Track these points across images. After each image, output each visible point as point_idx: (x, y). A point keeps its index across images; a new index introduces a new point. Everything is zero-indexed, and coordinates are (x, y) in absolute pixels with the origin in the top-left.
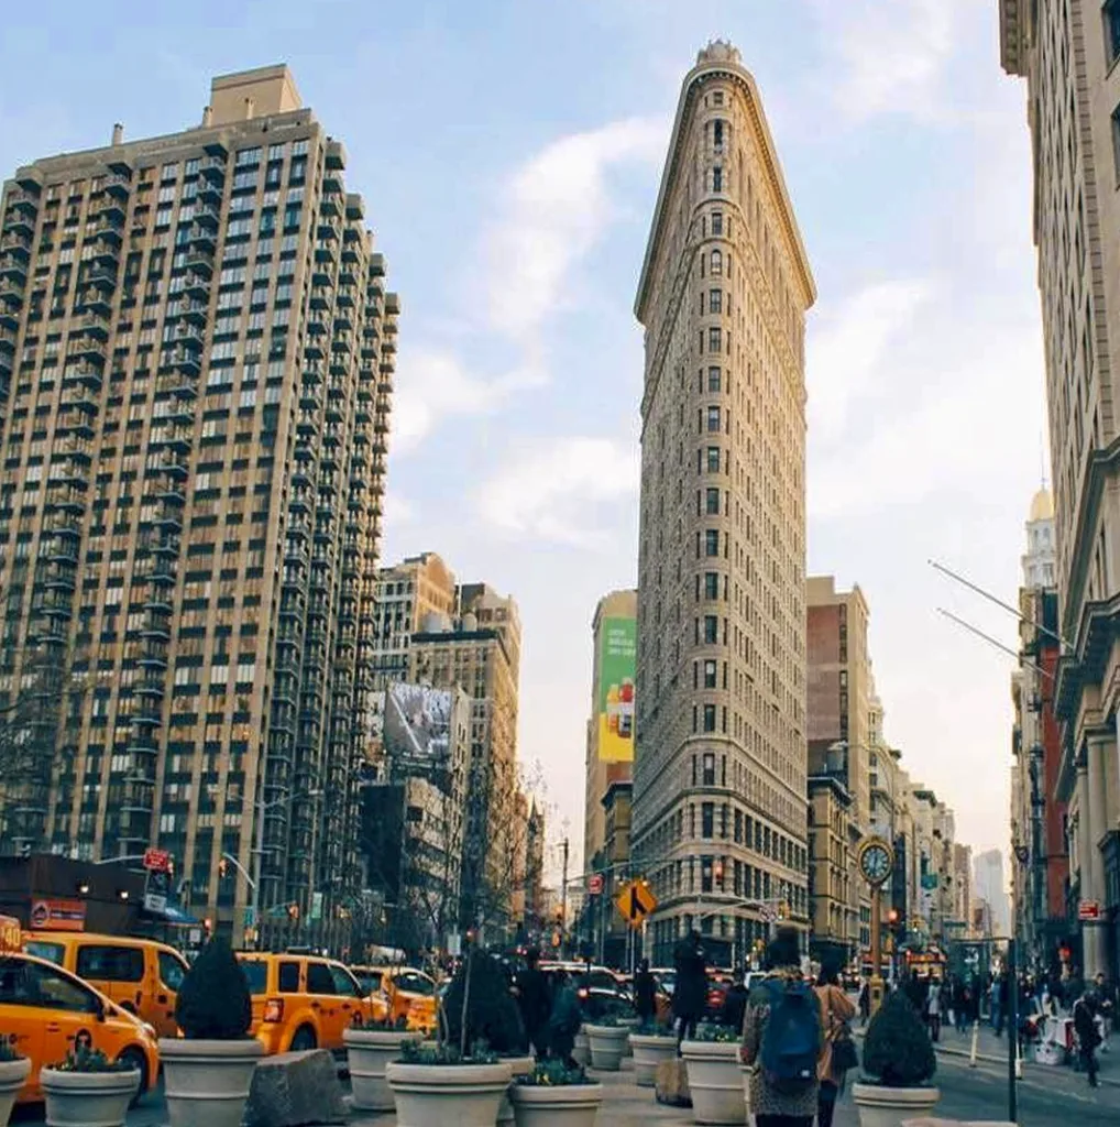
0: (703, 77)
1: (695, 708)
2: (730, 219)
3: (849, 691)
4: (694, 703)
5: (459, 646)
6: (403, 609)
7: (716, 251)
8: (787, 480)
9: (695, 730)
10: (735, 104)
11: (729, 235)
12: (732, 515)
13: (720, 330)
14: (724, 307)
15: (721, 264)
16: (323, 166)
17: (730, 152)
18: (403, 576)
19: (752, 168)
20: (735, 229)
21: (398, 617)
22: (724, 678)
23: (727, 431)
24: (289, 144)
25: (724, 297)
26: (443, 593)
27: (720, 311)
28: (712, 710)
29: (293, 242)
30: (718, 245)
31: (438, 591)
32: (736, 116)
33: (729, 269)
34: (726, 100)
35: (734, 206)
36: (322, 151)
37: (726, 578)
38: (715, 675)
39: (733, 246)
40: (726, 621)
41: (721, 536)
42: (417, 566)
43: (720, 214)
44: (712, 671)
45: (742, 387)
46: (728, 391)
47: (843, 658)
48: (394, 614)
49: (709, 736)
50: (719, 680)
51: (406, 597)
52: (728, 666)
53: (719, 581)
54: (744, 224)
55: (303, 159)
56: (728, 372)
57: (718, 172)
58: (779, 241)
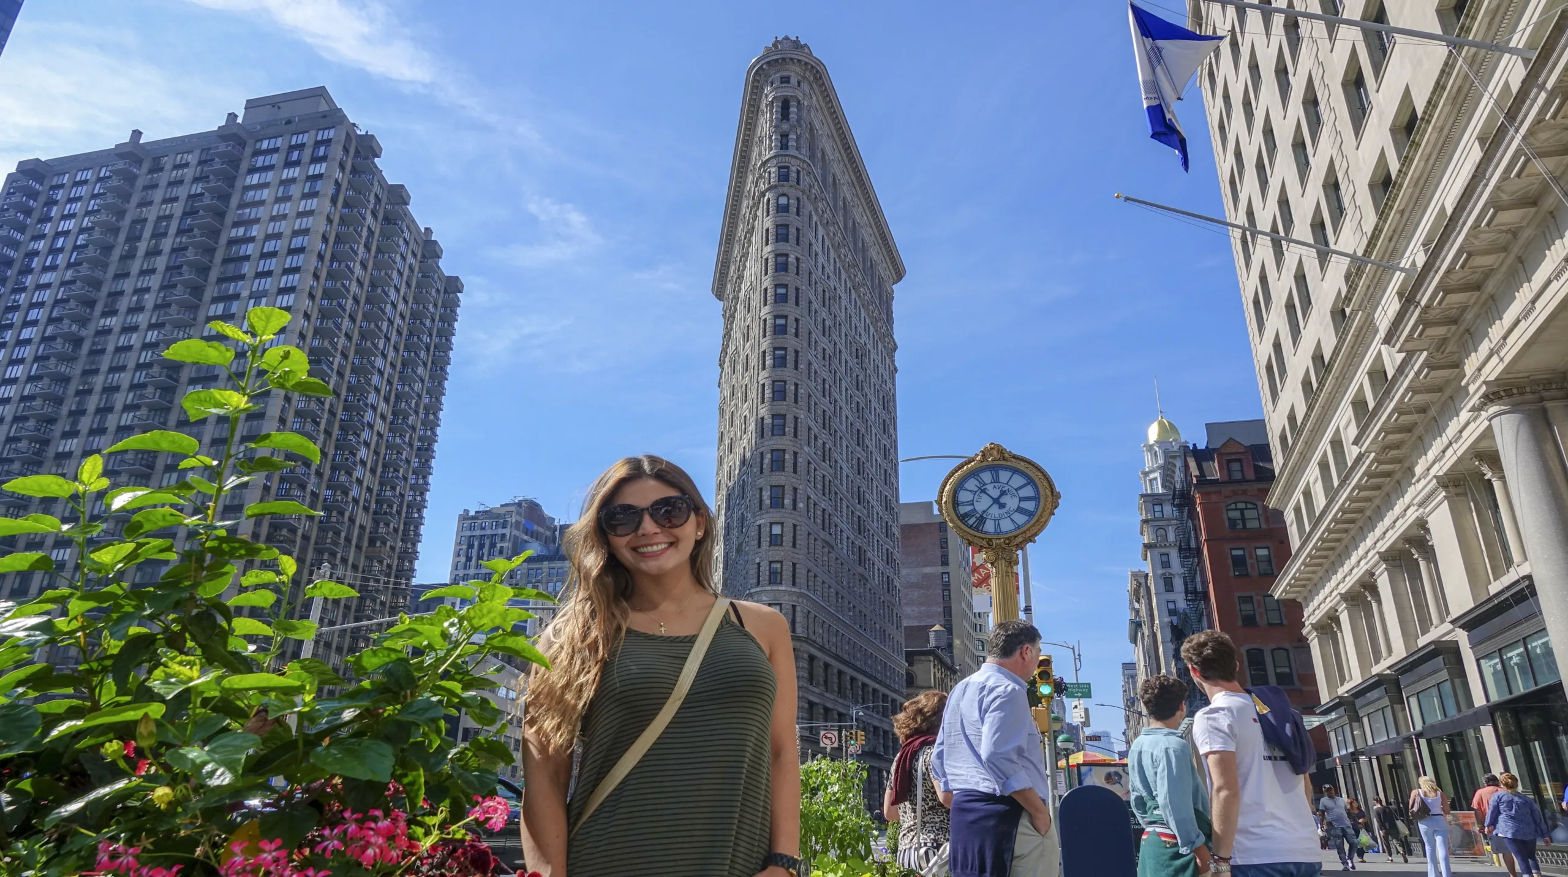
0: (769, 63)
1: (759, 564)
2: (798, 172)
3: (952, 588)
4: (757, 561)
5: (552, 565)
6: (498, 539)
7: (783, 195)
8: (873, 400)
9: (758, 583)
10: (805, 86)
11: (798, 183)
12: (802, 403)
13: (787, 255)
14: (792, 238)
15: (788, 205)
16: (352, 151)
17: (798, 121)
18: (498, 516)
19: (827, 145)
20: (806, 180)
21: (493, 545)
22: (794, 538)
23: (797, 335)
24: (313, 132)
25: (792, 231)
26: (541, 530)
27: (787, 241)
28: (779, 566)
29: (312, 204)
30: (785, 190)
31: (536, 527)
32: (807, 96)
33: (798, 209)
34: (794, 81)
35: (804, 161)
36: (351, 139)
37: (795, 454)
38: (782, 535)
39: (803, 192)
40: (795, 489)
41: (790, 418)
42: (513, 508)
43: (788, 168)
44: (779, 532)
45: (815, 305)
46: (797, 304)
47: (945, 562)
48: (487, 543)
49: (775, 588)
50: (788, 539)
51: (500, 531)
52: (798, 528)
53: (787, 456)
54: (817, 180)
55: (328, 142)
56: (797, 289)
57: (784, 136)
58: (860, 215)
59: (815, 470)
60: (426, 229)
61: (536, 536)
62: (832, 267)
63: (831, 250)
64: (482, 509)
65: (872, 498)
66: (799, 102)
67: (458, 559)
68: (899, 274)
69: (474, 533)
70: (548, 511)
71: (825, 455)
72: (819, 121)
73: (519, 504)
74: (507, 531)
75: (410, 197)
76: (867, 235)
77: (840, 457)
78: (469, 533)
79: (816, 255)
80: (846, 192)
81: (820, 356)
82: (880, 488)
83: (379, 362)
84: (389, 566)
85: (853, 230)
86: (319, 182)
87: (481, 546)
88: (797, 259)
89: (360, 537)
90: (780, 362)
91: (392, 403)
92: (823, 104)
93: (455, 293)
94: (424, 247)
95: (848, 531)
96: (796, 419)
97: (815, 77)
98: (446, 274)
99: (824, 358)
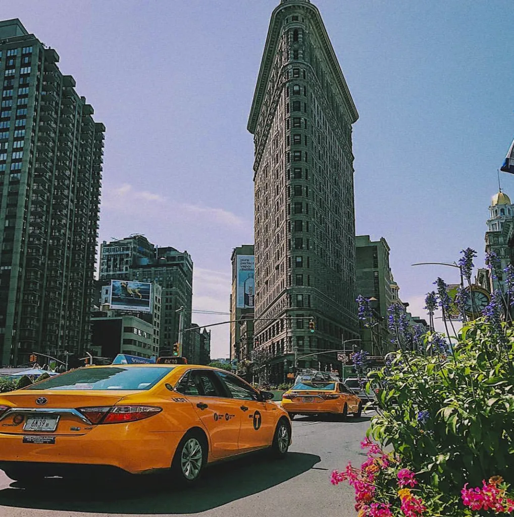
1: (290, 276)
2: (304, 72)
4: (289, 274)
6: (124, 257)
7: (296, 85)
9: (290, 285)
10: (306, 21)
11: (305, 78)
12: (310, 196)
13: (300, 119)
14: (302, 108)
15: (300, 90)
16: (43, 59)
17: (303, 42)
18: (124, 244)
19: (318, 53)
20: (308, 75)
21: (122, 260)
22: (308, 263)
23: (306, 161)
24: (20, 49)
25: (302, 104)
26: (148, 251)
27: (300, 110)
28: (301, 276)
29: (25, 90)
30: (297, 82)
31: (144, 250)
32: (307, 27)
33: (305, 92)
34: (300, 19)
35: (308, 66)
36: (42, 52)
37: (307, 222)
38: (302, 262)
39: (308, 82)
40: (308, 240)
41: (304, 205)
42: (131, 240)
43: (298, 69)
44: (300, 260)
45: (315, 144)
46: (306, 144)
47: (376, 266)
48: (118, 258)
49: (299, 287)
50: (305, 264)
51: (125, 252)
52: (310, 258)
53: (303, 224)
54: (314, 75)
55: (29, 55)
56: (306, 137)
57: (296, 52)
58: (335, 90)
59: (317, 229)
60: (82, 97)
61: (145, 255)
62: (322, 122)
63: (322, 112)
64: (114, 241)
65: (343, 240)
66: (303, 31)
67: (102, 267)
68: (355, 118)
69: (111, 253)
70: (150, 241)
71: (321, 221)
72: (314, 41)
73: (135, 237)
74: (129, 252)
75: (75, 83)
76: (339, 99)
77: (328, 221)
78: (107, 253)
79: (315, 116)
80: (328, 78)
81: (318, 171)
82: (346, 234)
83: (68, 173)
84: (82, 275)
85: (331, 98)
86: (28, 78)
87: (115, 260)
88: (305, 120)
89: (67, 262)
90: (298, 176)
91: (75, 194)
92: (316, 30)
93: (101, 132)
94: (83, 108)
95: (332, 258)
96: (307, 204)
97: (312, 16)
98: (95, 122)
99: (320, 172)
